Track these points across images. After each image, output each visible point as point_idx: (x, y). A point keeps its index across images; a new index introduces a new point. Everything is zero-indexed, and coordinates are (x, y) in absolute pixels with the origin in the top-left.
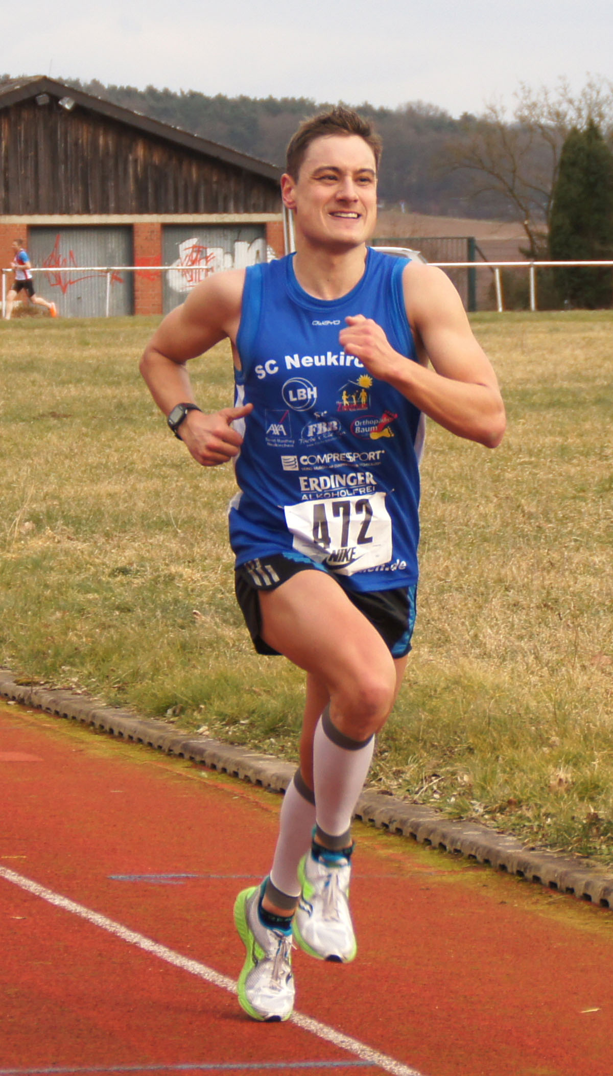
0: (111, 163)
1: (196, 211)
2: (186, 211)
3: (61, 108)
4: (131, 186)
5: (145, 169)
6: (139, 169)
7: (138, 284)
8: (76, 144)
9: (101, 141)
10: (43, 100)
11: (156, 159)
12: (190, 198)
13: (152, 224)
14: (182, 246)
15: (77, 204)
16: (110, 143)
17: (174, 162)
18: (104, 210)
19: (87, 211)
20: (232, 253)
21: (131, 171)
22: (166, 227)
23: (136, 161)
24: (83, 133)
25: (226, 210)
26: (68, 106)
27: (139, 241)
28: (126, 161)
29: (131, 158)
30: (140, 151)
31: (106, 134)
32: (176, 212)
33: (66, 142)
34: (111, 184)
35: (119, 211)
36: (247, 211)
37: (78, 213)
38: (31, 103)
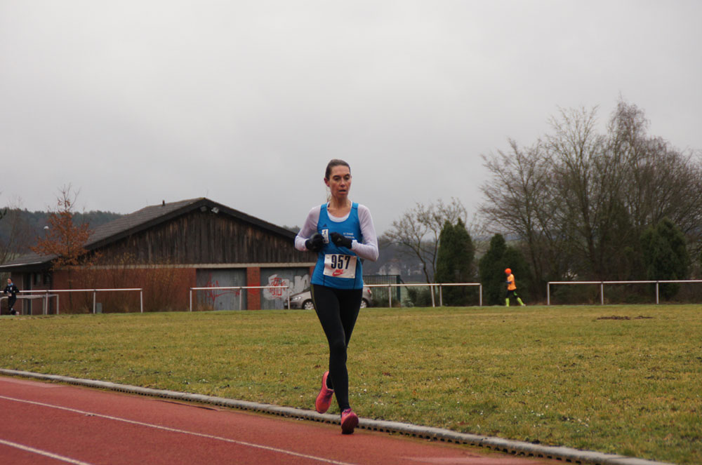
0: (236, 239)
1: (276, 262)
2: (272, 262)
3: (212, 212)
4: (246, 249)
5: (252, 242)
6: (249, 242)
7: (249, 297)
8: (219, 230)
9: (231, 228)
10: (204, 209)
11: (258, 236)
12: (274, 256)
13: (256, 268)
14: (270, 278)
15: (220, 259)
16: (236, 230)
17: (266, 238)
18: (233, 262)
19: (224, 262)
20: (294, 282)
21: (245, 242)
22: (262, 269)
23: (248, 238)
24: (222, 224)
25: (290, 261)
26: (216, 212)
27: (248, 275)
28: (243, 238)
29: (245, 236)
30: (250, 233)
31: (233, 225)
32: (267, 262)
33: (214, 229)
34: (236, 249)
35: (240, 262)
36: (300, 261)
37: (221, 263)
38: (198, 210)
